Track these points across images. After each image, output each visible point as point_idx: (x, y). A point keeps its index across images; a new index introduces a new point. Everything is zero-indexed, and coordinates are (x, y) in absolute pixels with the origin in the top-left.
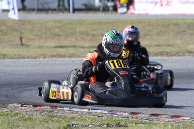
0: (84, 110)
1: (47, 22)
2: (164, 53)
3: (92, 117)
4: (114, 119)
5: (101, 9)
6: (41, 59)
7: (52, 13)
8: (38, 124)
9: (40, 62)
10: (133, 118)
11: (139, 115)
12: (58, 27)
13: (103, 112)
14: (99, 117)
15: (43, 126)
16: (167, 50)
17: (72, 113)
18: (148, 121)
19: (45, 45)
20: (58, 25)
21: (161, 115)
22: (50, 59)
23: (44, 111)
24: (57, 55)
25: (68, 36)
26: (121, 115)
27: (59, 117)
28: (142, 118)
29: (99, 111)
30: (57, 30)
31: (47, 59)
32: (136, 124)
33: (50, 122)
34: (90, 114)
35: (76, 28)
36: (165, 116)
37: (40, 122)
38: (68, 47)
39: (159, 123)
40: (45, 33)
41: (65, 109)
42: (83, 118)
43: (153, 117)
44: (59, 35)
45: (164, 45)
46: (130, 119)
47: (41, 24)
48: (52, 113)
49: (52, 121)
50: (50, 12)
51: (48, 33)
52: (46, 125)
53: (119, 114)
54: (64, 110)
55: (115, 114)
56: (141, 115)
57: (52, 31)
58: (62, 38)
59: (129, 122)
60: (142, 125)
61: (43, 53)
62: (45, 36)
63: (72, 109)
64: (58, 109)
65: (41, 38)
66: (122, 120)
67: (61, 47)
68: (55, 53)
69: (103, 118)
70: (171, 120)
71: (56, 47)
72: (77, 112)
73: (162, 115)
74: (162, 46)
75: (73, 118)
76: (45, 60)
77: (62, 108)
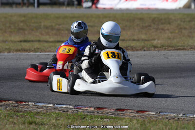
0: (49, 105)
1: (11, 16)
2: (129, 48)
3: (57, 111)
4: (79, 114)
5: (66, 3)
6: (6, 54)
7: (16, 7)
8: (3, 119)
9: (4, 57)
10: (98, 112)
11: (105, 110)
12: (22, 22)
13: (68, 107)
14: (64, 111)
15: (8, 120)
16: (132, 45)
17: (37, 108)
18: (113, 116)
19: (10, 39)
20: (23, 19)
21: (126, 110)
22: (15, 53)
23: (9, 105)
24: (22, 49)
25: (33, 30)
26: (86, 110)
27: (24, 112)
28: (108, 113)
29: (64, 106)
30: (22, 24)
31: (12, 54)
32: (101, 119)
33: (15, 117)
34: (55, 109)
35: (40, 22)
36: (130, 111)
37: (5, 117)
38: (32, 41)
39: (124, 118)
40: (10, 27)
41: (30, 103)
42: (48, 113)
43: (118, 112)
44: (23, 29)
45: (129, 40)
46: (96, 114)
47: (6, 18)
48: (17, 108)
49: (17, 116)
50: (14, 6)
51: (12, 27)
52: (11, 120)
53: (84, 108)
54: (28, 105)
55: (80, 109)
56: (107, 109)
57: (16, 25)
58: (26, 32)
59: (95, 117)
60: (108, 120)
61: (7, 47)
62: (10, 30)
63: (37, 104)
64: (23, 103)
65: (5, 32)
66: (87, 115)
67: (25, 41)
68: (19, 48)
69: (69, 113)
70: (136, 115)
71: (21, 41)
72: (42, 107)
73: (128, 110)
74: (127, 40)
75: (38, 113)
76: (9, 54)
77: (27, 103)
